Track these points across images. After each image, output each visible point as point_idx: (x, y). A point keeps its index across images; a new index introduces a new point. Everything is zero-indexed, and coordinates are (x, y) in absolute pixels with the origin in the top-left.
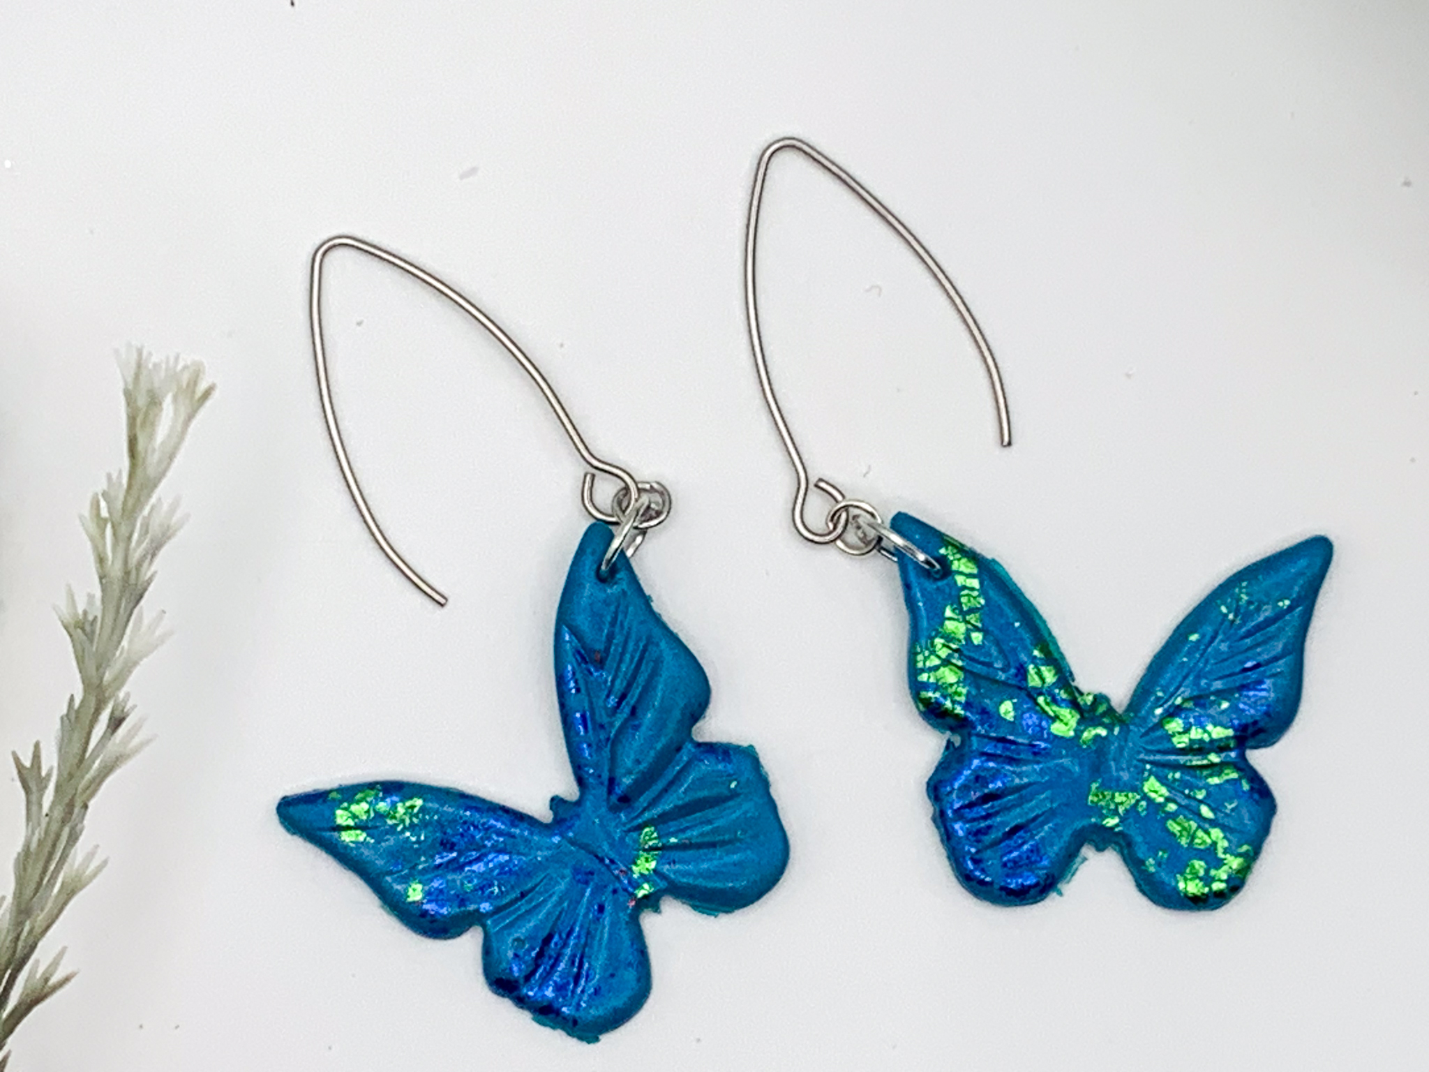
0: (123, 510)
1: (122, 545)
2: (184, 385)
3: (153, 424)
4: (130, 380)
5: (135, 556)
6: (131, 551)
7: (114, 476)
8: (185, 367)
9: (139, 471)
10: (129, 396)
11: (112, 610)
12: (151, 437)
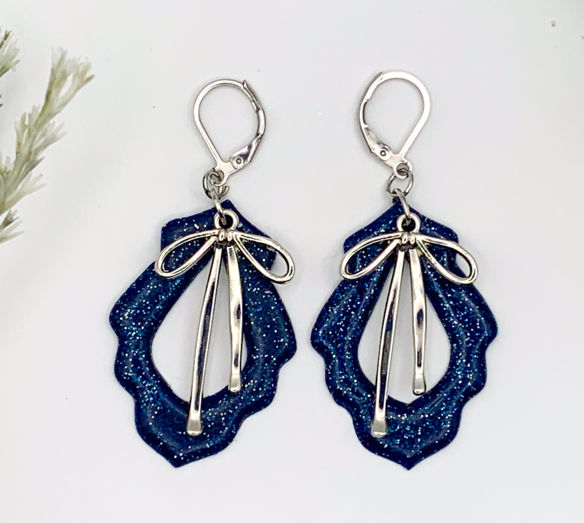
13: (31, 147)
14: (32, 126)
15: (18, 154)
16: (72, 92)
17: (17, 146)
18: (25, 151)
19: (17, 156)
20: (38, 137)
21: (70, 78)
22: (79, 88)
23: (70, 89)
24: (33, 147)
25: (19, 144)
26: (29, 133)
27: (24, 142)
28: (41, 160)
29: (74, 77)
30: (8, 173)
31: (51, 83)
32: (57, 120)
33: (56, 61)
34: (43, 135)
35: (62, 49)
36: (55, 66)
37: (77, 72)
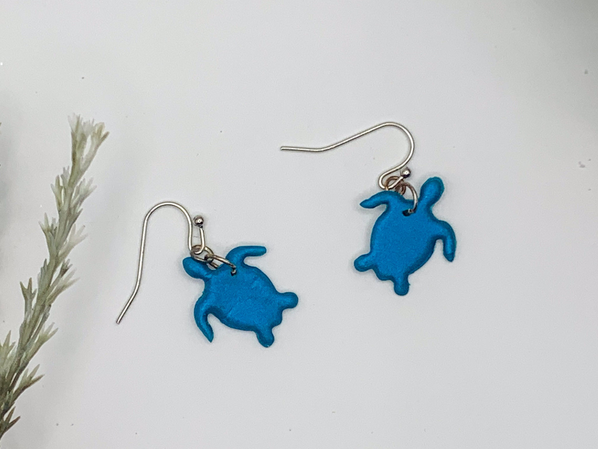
0: (69, 183)
1: (68, 198)
2: (96, 132)
3: (83, 148)
5: (74, 202)
6: (71, 201)
7: (66, 169)
8: (96, 125)
9: (76, 167)
10: (74, 136)
11: (63, 223)
12: (82, 152)
13: (69, 205)
14: (66, 186)
15: (60, 212)
16: (93, 149)
17: (58, 205)
18: (66, 209)
19: (59, 213)
20: (74, 195)
21: (89, 139)
22: (98, 146)
23: (91, 147)
24: (71, 204)
25: (59, 204)
26: (65, 192)
27: (63, 202)
28: (80, 212)
29: (92, 137)
30: (55, 230)
31: (74, 146)
32: (86, 177)
33: (74, 127)
34: (78, 192)
35: (76, 116)
36: (74, 131)
37: (94, 133)
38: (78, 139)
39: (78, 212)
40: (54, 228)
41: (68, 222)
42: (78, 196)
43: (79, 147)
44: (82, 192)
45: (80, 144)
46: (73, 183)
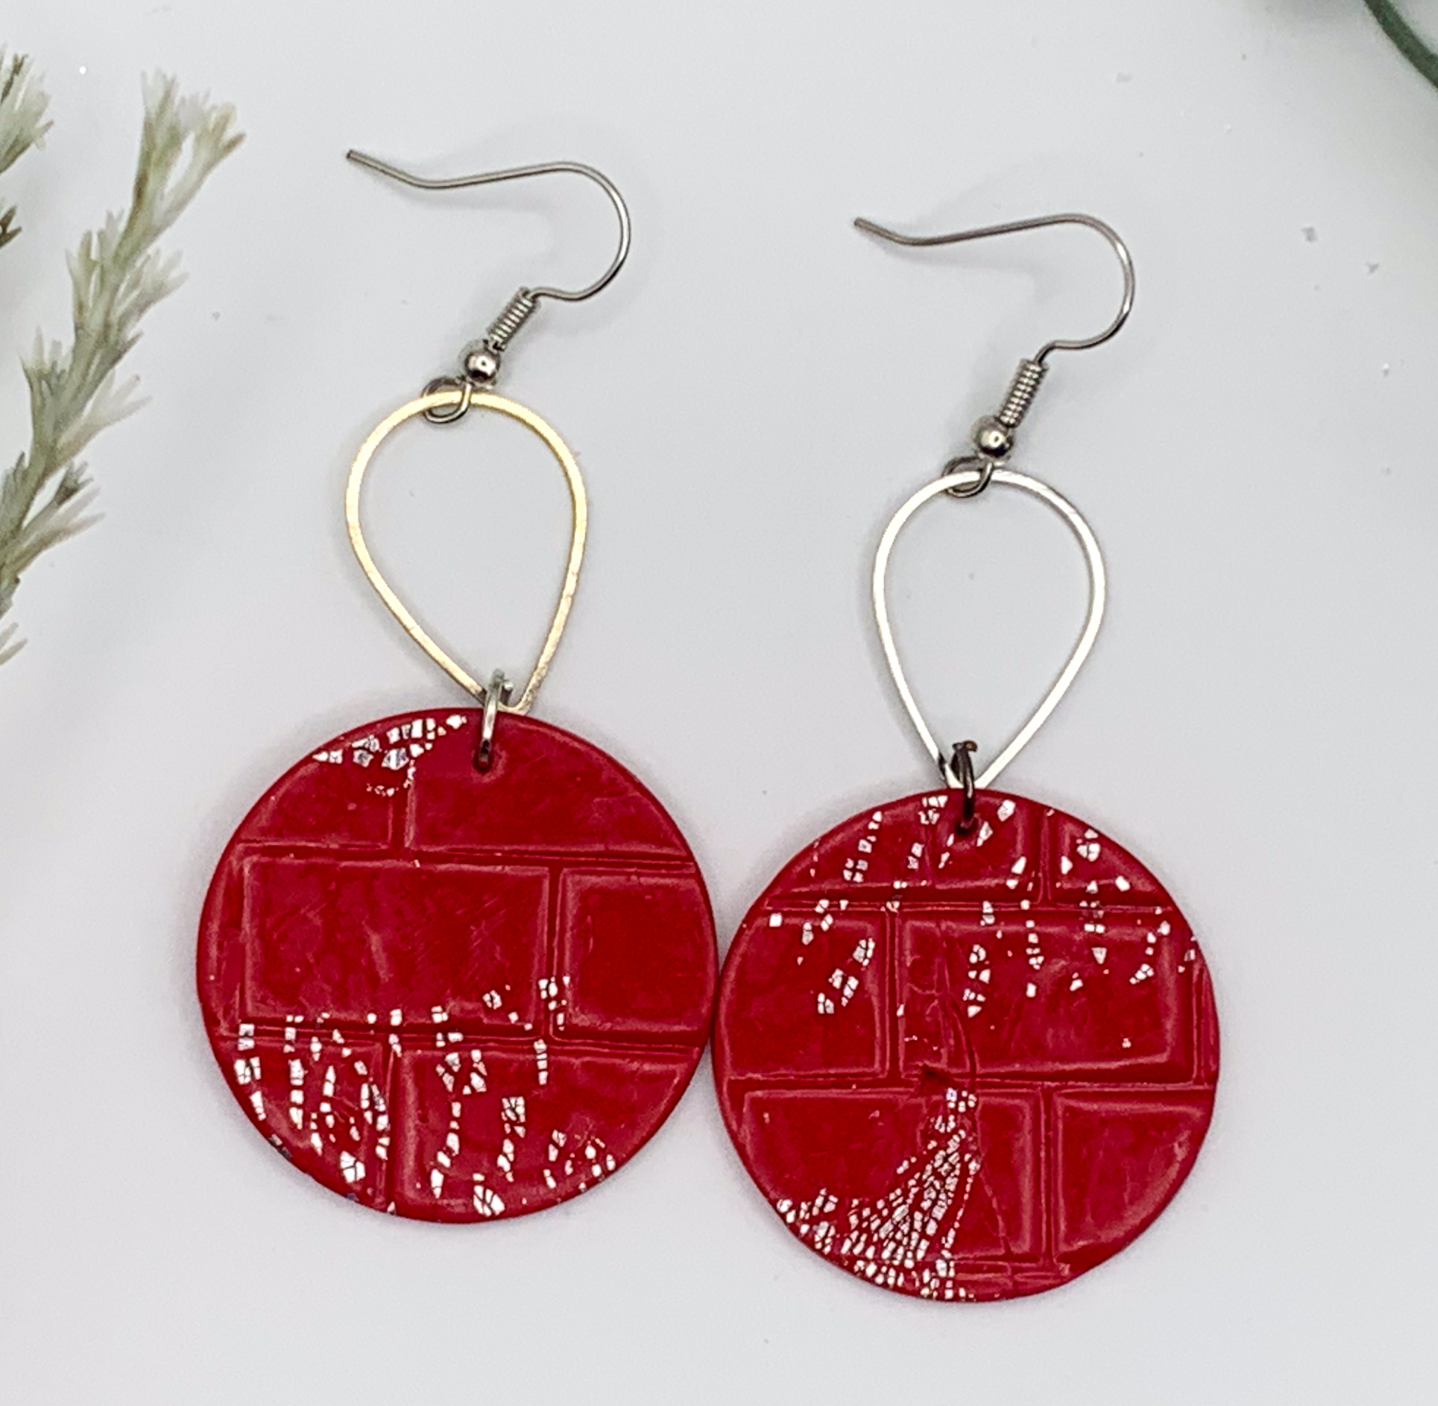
0: (117, 255)
1: (107, 296)
2: (211, 126)
3: (168, 165)
4: (153, 111)
5: (120, 310)
6: (116, 302)
7: (115, 214)
8: (214, 108)
9: (142, 216)
10: (149, 128)
11: (82, 366)
12: (164, 179)
13: (107, 313)
14: (108, 263)
15: (80, 332)
16: (195, 177)
17: (76, 312)
18: (95, 322)
19: (76, 336)
20: (122, 289)
21: (188, 144)
22: (209, 166)
23: (191, 166)
24: (112, 313)
25: (80, 307)
26: (102, 280)
28: (133, 341)
29: (198, 140)
30: (59, 377)
31: (146, 158)
32: (163, 246)
33: (154, 104)
34: (135, 284)
35: (165, 76)
36: (154, 116)
37: (205, 129)
38: (161, 138)
39: (129, 339)
40: (58, 370)
41: (96, 361)
42: (135, 293)
43: (160, 160)
44: (147, 282)
45: (163, 153)
46: (127, 259)
